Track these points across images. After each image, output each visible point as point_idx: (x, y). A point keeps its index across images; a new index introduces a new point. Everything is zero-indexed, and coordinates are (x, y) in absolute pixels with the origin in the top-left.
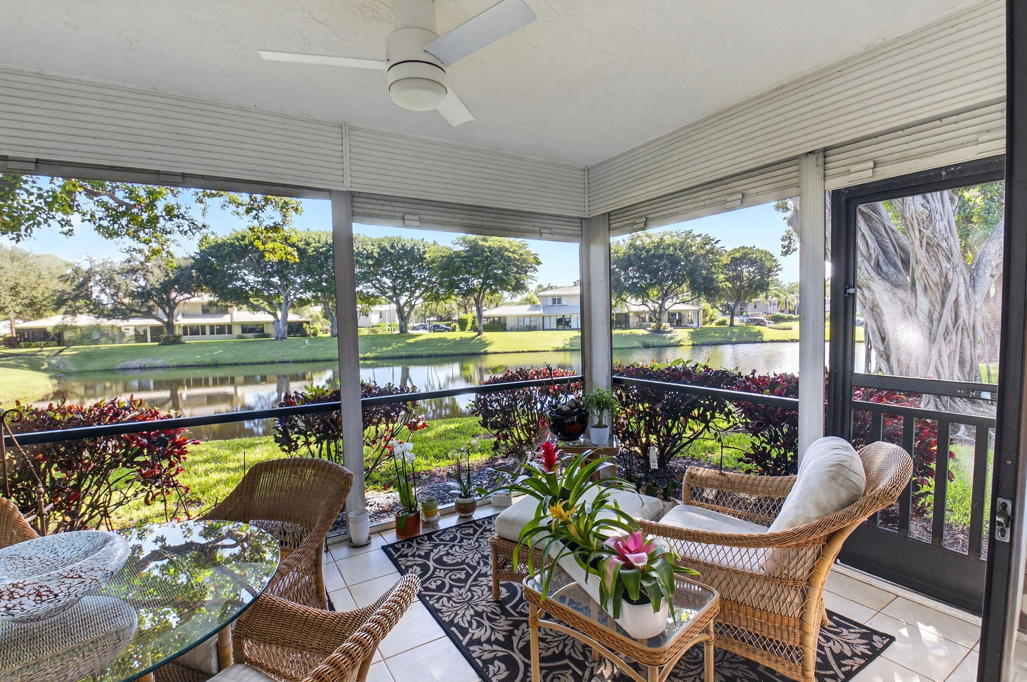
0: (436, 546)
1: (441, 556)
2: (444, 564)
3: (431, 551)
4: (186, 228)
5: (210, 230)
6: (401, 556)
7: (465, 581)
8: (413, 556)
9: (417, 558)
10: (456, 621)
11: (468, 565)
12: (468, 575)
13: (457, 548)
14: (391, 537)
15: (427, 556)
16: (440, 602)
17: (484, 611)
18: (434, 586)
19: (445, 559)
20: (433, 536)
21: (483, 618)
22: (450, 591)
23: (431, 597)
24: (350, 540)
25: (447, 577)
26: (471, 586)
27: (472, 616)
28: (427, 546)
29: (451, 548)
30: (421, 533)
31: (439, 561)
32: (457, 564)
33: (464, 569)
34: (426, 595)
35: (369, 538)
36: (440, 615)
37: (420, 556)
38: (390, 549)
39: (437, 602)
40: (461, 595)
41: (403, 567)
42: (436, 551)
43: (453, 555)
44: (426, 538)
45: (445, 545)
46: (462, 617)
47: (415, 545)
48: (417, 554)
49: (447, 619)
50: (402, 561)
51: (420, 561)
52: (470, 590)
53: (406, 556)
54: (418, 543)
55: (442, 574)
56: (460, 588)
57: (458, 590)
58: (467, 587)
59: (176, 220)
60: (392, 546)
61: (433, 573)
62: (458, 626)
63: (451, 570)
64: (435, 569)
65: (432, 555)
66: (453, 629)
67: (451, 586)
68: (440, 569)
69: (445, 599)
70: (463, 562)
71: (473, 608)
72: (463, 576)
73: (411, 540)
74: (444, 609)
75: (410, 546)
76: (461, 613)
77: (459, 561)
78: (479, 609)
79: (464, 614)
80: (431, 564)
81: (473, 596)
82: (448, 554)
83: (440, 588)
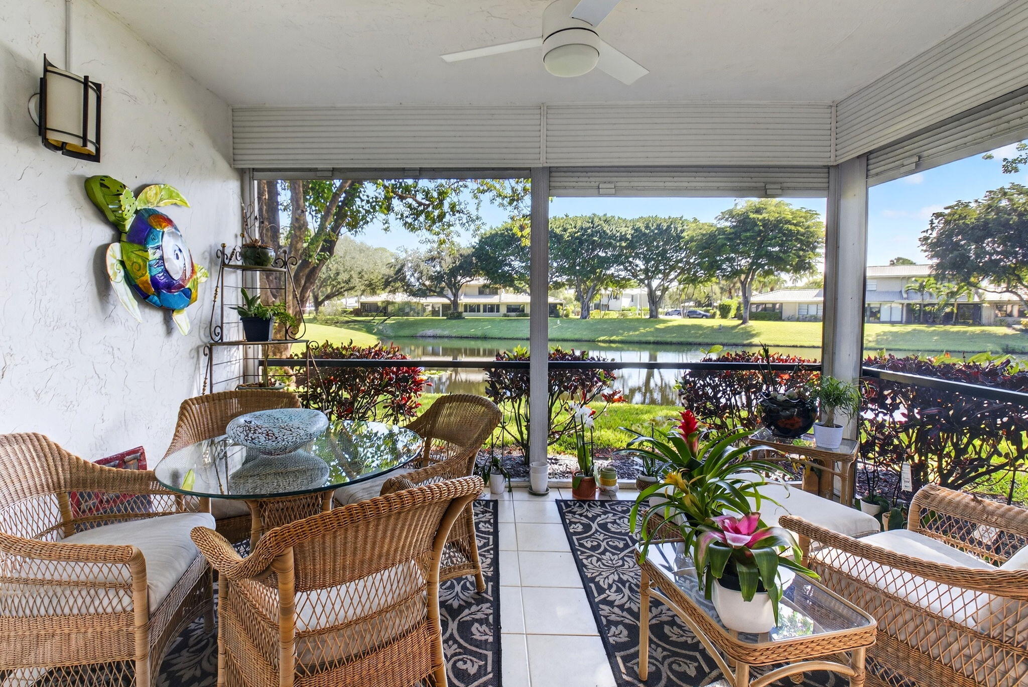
0: (605, 513)
1: (607, 523)
2: (608, 530)
3: (600, 516)
4: (465, 221)
5: (482, 221)
6: (570, 512)
7: (622, 550)
8: (581, 515)
9: (582, 518)
10: (597, 580)
11: (631, 538)
12: (627, 546)
13: (626, 520)
14: (568, 495)
15: (593, 519)
16: (590, 559)
17: (628, 581)
18: (589, 545)
19: (609, 526)
20: (607, 504)
21: (624, 586)
22: (603, 553)
23: (583, 552)
24: (531, 488)
25: (605, 541)
26: (625, 556)
27: (614, 581)
28: (598, 510)
29: (620, 519)
30: (597, 498)
31: (604, 526)
32: (620, 534)
33: (625, 540)
34: (579, 550)
35: (547, 490)
36: (585, 570)
37: (586, 517)
38: (562, 504)
39: (587, 559)
40: (612, 560)
41: (568, 521)
42: (603, 517)
43: (618, 525)
44: (599, 503)
45: (614, 515)
46: (605, 578)
47: (586, 506)
48: (585, 514)
49: (589, 575)
50: (569, 516)
51: (585, 521)
52: (622, 559)
53: (574, 513)
54: (589, 506)
55: (601, 537)
56: (614, 554)
57: (611, 555)
58: (620, 556)
59: (457, 215)
60: (565, 502)
61: (593, 534)
62: (597, 585)
63: (612, 537)
64: (597, 531)
65: (599, 519)
66: (592, 585)
67: (606, 550)
68: (601, 533)
69: (595, 559)
70: (626, 534)
71: (619, 575)
72: (621, 545)
73: (584, 502)
74: (590, 566)
75: (580, 506)
76: (605, 574)
77: (623, 531)
78: (625, 578)
79: (607, 577)
80: (595, 526)
81: (623, 565)
82: (614, 522)
83: (594, 548)
